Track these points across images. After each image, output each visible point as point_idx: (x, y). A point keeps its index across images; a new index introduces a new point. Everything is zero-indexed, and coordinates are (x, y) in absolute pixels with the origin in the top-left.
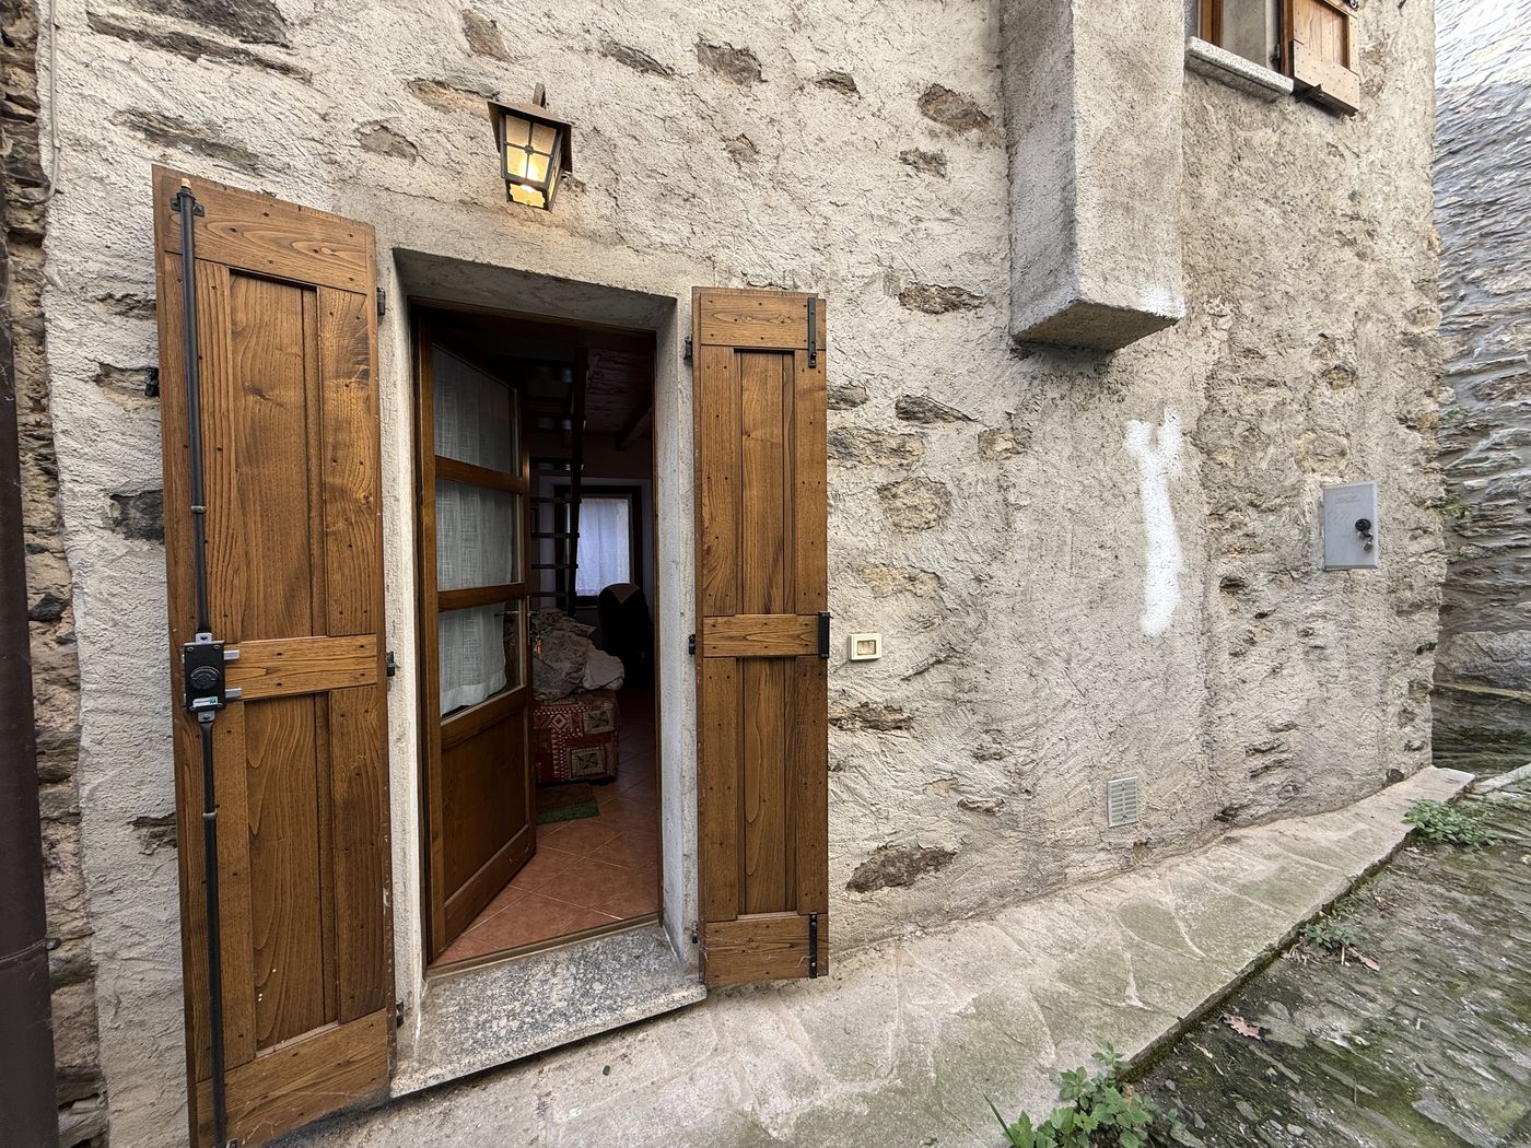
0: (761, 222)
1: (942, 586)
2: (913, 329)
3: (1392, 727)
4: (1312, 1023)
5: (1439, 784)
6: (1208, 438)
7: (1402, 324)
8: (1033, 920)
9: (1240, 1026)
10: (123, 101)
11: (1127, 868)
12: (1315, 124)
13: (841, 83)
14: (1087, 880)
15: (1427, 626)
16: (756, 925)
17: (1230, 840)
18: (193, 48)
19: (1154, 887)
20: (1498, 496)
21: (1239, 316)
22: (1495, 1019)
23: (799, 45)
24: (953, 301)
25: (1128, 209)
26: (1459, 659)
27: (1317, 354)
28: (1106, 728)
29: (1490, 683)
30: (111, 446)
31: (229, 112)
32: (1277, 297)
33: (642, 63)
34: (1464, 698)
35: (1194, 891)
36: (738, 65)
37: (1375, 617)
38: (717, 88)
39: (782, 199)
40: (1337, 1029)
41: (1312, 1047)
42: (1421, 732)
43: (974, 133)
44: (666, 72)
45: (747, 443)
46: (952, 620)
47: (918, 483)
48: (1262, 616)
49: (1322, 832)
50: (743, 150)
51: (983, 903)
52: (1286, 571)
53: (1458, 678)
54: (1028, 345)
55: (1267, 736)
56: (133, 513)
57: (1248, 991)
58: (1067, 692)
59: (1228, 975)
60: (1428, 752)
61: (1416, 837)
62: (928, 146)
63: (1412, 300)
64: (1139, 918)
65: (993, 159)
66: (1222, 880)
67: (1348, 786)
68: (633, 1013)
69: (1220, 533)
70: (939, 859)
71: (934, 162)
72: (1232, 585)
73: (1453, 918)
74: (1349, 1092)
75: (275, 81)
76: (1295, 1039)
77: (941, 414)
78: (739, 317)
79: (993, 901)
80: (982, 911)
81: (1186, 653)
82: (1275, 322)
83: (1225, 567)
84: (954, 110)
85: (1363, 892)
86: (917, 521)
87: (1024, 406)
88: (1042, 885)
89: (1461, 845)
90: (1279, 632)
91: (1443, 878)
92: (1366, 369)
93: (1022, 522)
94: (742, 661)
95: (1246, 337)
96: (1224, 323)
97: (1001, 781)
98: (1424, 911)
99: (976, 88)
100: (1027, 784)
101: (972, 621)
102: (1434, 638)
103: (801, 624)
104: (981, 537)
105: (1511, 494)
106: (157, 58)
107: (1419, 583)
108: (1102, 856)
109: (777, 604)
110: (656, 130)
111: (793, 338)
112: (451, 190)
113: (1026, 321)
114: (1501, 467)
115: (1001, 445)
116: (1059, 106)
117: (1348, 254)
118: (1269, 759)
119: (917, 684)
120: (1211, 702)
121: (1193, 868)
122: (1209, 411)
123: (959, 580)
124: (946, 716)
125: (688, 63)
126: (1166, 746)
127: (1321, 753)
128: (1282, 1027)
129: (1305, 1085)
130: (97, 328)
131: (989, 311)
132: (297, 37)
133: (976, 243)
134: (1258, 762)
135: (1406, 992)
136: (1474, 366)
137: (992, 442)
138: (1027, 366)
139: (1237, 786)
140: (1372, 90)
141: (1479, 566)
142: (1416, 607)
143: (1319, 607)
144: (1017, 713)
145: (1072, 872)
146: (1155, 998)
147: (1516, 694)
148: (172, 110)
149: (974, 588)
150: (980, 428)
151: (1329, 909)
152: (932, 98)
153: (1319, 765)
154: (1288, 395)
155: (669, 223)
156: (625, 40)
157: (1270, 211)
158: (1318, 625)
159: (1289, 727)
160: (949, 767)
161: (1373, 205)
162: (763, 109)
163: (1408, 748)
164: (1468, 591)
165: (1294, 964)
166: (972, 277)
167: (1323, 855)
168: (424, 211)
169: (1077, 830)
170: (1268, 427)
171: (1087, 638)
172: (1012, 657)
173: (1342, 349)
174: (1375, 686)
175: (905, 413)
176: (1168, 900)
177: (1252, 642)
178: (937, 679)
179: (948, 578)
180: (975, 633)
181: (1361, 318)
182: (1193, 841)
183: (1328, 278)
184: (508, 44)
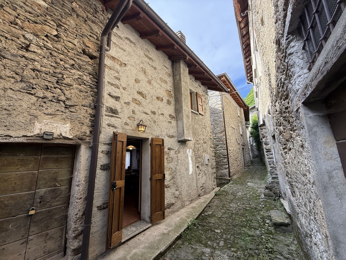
0: (156, 129)
1: (172, 169)
2: (169, 140)
3: (213, 183)
4: (208, 213)
5: (217, 189)
6: (195, 150)
7: (209, 137)
8: (183, 210)
9: (203, 215)
10: (107, 123)
11: (191, 203)
12: (201, 116)
13: (163, 114)
14: (187, 205)
15: (215, 170)
16: (157, 214)
17: (200, 199)
18: (112, 116)
19: (193, 205)
20: (220, 154)
21: (196, 137)
22: (221, 209)
23: (159, 111)
24: (173, 137)
25: (188, 130)
26: (219, 174)
27: (203, 140)
28: (188, 185)
29: (222, 177)
30: (102, 160)
31: (115, 123)
32: (199, 135)
33: (147, 114)
34: (220, 179)
35: (197, 204)
36: (154, 113)
37: (210, 170)
38: (152, 116)
39: (158, 127)
40: (210, 213)
41: (209, 215)
42: (215, 183)
43: (174, 119)
44: (148, 114)
45: (157, 154)
46: (173, 173)
47: (170, 157)
48: (200, 170)
49: (208, 196)
50: (155, 122)
51: (177, 210)
52: (202, 165)
53: (219, 176)
54: (179, 142)
55: (202, 185)
56: (102, 167)
57: (203, 211)
58: (184, 181)
59: (201, 210)
60: (216, 186)
61: (216, 195)
62: (170, 121)
63: (210, 134)
64: (193, 208)
65: (176, 122)
66: (200, 202)
67: (210, 190)
68: (145, 228)
69: (196, 161)
70: (173, 204)
71: (171, 122)
72: (198, 167)
73: (218, 202)
74: (211, 217)
75: (118, 119)
76: (207, 214)
77: (172, 149)
78: (156, 141)
79: (178, 209)
80: (177, 211)
81: (194, 175)
82: (199, 137)
83: (197, 165)
84: (172, 117)
85: (212, 201)
86: (170, 162)
87: (179, 148)
88: (183, 206)
89: (219, 195)
90: (202, 172)
91: (218, 199)
92: (207, 142)
93: (179, 161)
94: (156, 180)
95: (197, 139)
96: (195, 138)
97: (178, 193)
98: (216, 202)
99: (174, 115)
100: (181, 193)
101: (175, 173)
102: (215, 172)
103: (162, 175)
104: (176, 163)
105: (221, 153)
106: (110, 118)
107: (213, 165)
108: (188, 202)
109: (159, 173)
110: (148, 121)
111: (161, 143)
112: (131, 129)
113: (179, 139)
114: (220, 150)
115: (177, 152)
116: (182, 119)
117: (204, 129)
118: (203, 188)
119: (170, 182)
120: (197, 181)
121: (197, 202)
122: (195, 147)
123: (174, 169)
124: (173, 186)
125: (150, 113)
126: (193, 187)
127: (207, 186)
128: (206, 214)
129: (208, 217)
130: (102, 147)
131: (176, 138)
132: (119, 114)
133: (174, 131)
134: (201, 188)
135: (215, 208)
136: (216, 138)
137: (176, 152)
138: (179, 144)
139: (200, 192)
140: (205, 113)
141: (219, 162)
142: (214, 168)
143: (205, 169)
144: (180, 184)
145: (186, 204)
146: (196, 213)
147: (224, 178)
148: (111, 123)
149: (175, 169)
150: (175, 151)
151: (209, 203)
152: (170, 115)
153: (207, 188)
154: (201, 145)
155: (149, 130)
156: (145, 111)
157: (198, 125)
158: (205, 171)
159: (204, 184)
160: (173, 192)
161: (206, 124)
162: (156, 118)
163: (214, 185)
164: (219, 165)
165: (207, 209)
166: (174, 134)
167: (208, 198)
168: (129, 131)
169: (185, 199)
170: (200, 149)
171: (185, 174)
172: (179, 177)
173: (205, 140)
174: (211, 178)
175: (168, 149)
176: (195, 205)
177: (200, 174)
178: (172, 181)
179: (173, 168)
180: (175, 175)
181: (206, 136)
182: (196, 199)
183: (203, 132)
184: (136, 113)
